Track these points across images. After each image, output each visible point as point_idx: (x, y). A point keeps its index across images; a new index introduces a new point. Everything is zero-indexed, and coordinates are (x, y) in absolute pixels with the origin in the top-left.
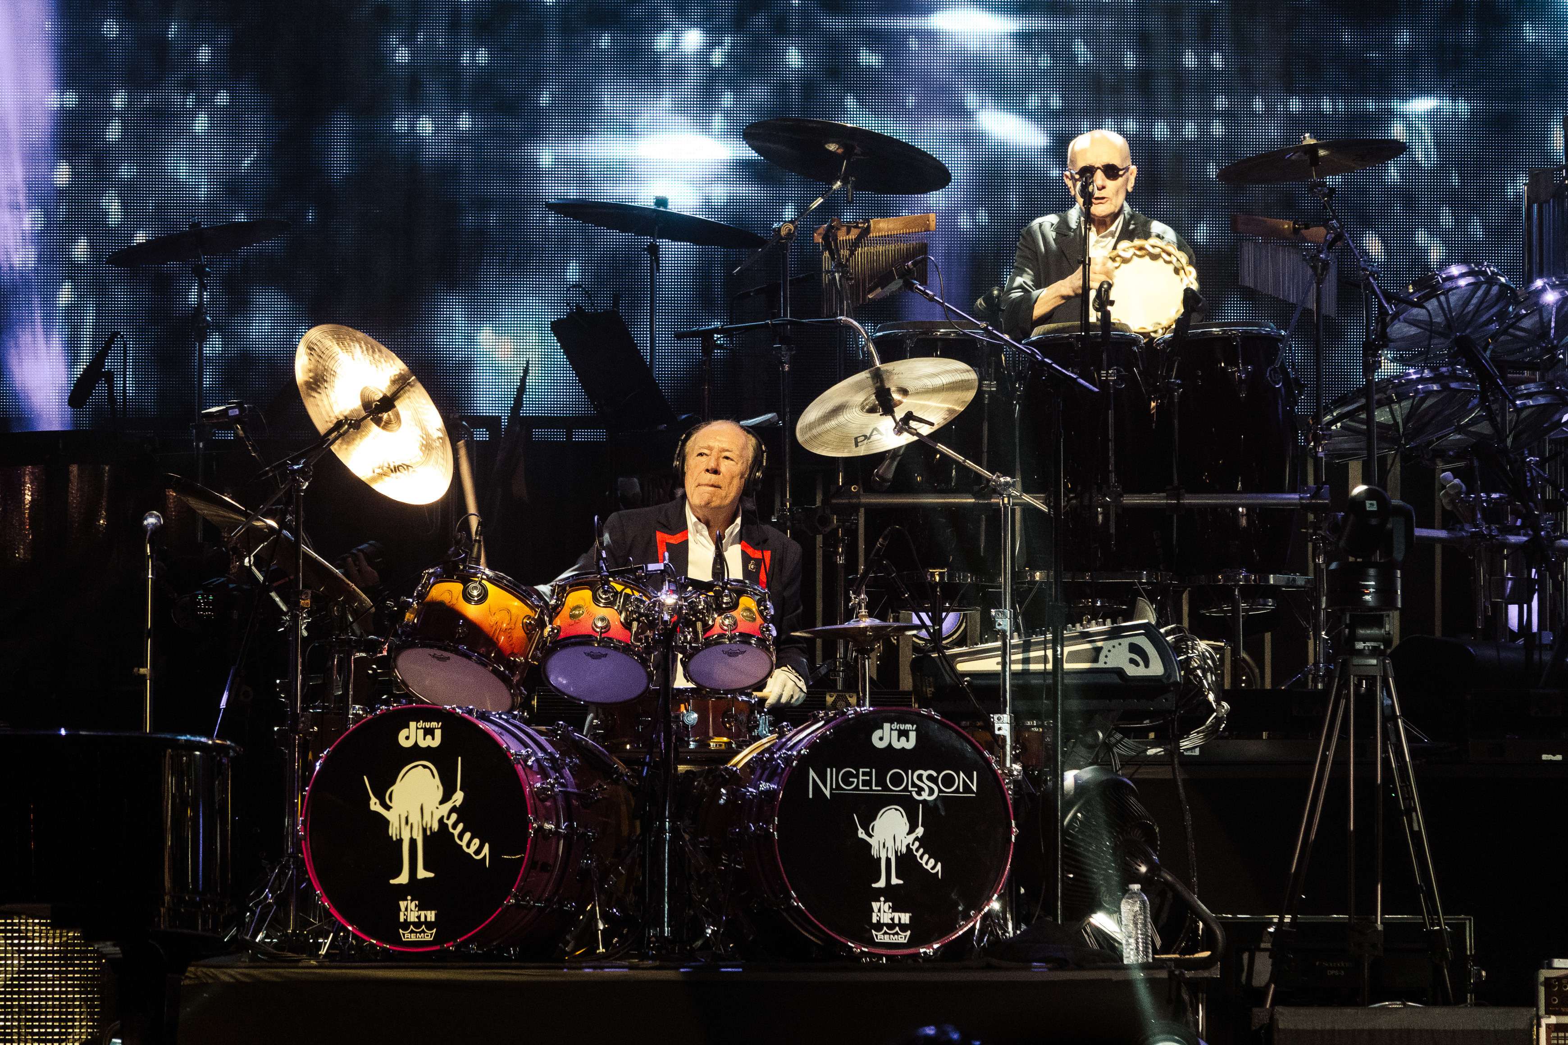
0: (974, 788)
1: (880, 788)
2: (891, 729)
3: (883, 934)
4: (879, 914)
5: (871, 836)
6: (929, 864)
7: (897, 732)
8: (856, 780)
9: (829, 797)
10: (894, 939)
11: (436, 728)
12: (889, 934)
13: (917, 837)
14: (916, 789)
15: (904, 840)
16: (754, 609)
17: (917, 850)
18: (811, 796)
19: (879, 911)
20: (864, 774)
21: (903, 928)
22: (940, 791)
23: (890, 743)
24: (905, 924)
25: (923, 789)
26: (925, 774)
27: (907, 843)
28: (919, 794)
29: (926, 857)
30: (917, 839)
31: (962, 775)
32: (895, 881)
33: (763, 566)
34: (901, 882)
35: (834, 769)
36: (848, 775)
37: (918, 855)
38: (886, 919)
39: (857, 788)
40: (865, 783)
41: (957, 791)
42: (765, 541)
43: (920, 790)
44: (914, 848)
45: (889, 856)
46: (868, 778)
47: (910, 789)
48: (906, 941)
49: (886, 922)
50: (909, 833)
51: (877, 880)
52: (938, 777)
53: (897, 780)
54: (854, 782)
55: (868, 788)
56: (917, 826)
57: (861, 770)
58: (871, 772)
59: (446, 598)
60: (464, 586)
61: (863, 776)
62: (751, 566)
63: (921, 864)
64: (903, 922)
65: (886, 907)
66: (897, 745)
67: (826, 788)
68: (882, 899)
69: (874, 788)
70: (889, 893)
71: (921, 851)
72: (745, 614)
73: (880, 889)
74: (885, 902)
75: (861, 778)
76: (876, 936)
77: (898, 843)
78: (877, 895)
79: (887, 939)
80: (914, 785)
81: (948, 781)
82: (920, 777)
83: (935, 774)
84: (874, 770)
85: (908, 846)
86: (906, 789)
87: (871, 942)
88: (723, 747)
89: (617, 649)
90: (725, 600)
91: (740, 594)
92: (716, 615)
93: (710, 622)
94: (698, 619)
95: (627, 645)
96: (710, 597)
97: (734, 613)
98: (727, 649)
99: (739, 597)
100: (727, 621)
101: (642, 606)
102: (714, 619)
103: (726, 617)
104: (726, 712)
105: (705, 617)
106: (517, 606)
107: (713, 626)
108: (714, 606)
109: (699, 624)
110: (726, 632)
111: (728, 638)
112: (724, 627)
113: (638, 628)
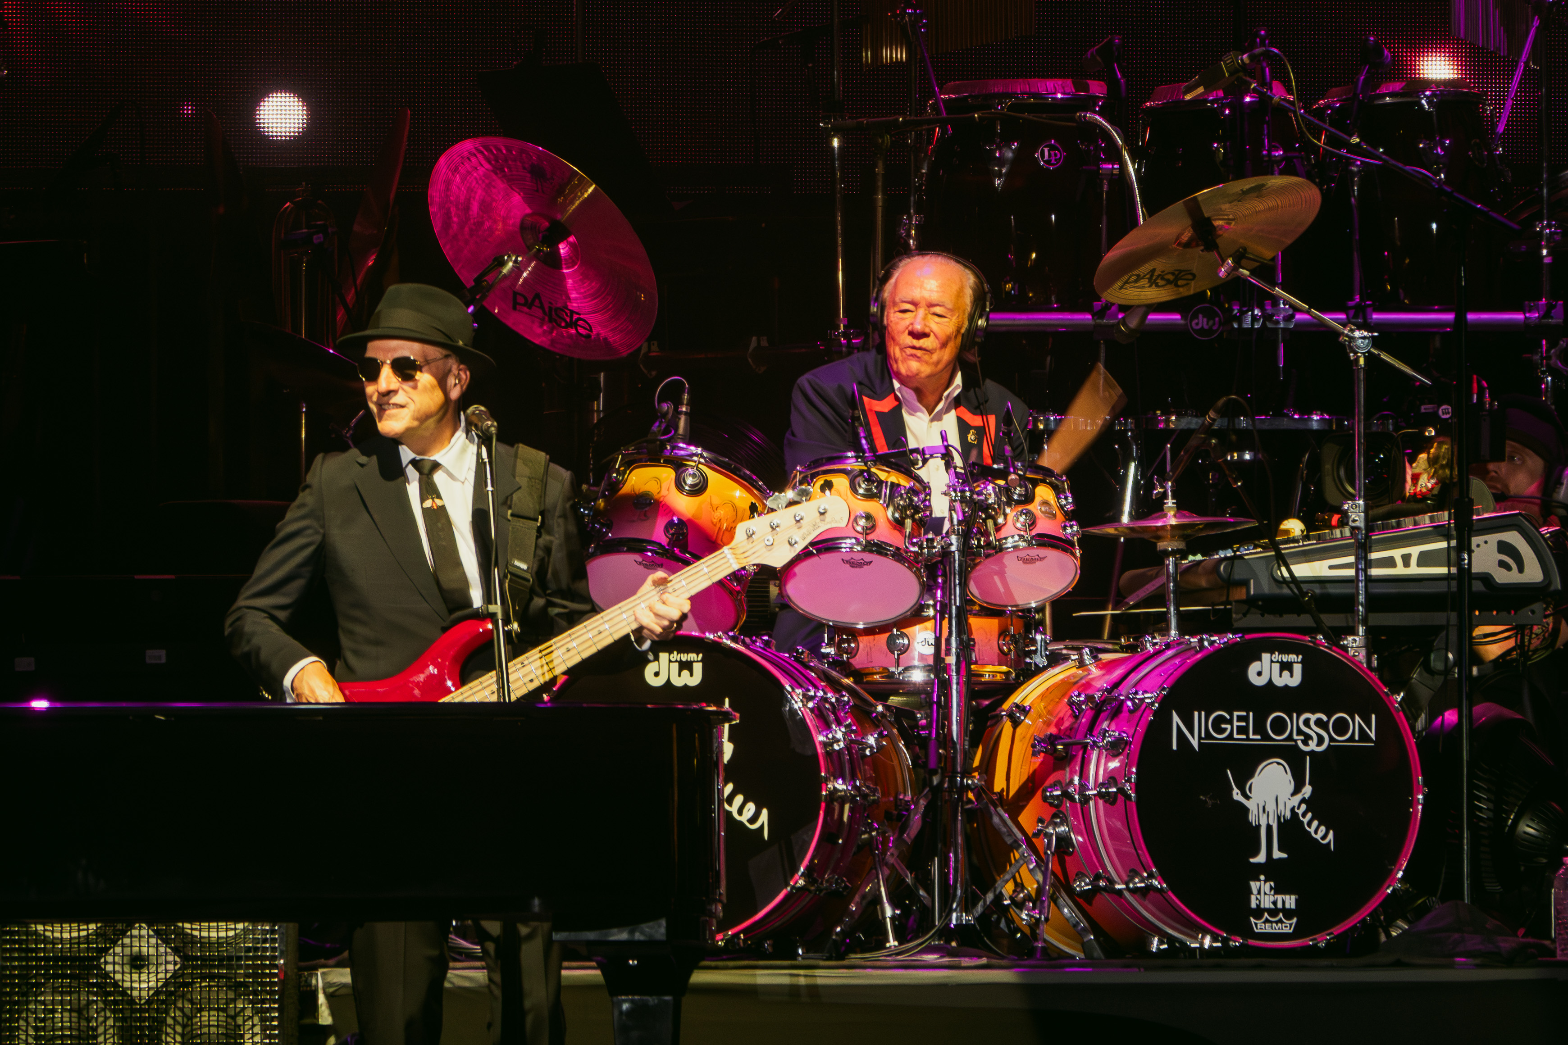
0: (1373, 735)
1: (1259, 737)
2: (1272, 661)
3: (1264, 922)
4: (1258, 897)
5: (1248, 798)
6: (1318, 832)
7: (1278, 665)
8: (1229, 727)
9: (1197, 749)
10: (1277, 929)
11: (695, 661)
12: (1271, 922)
13: (1304, 798)
14: (1302, 738)
15: (1288, 802)
16: (1052, 502)
17: (1304, 815)
18: (1175, 748)
19: (1259, 892)
20: (1240, 719)
21: (1288, 914)
22: (1332, 739)
23: (1270, 680)
24: (1290, 910)
25: (1311, 738)
26: (1313, 718)
27: (1291, 806)
28: (1305, 743)
29: (1315, 823)
30: (1303, 801)
31: (1357, 718)
32: (1277, 854)
34: (1285, 856)
35: (1203, 713)
36: (1220, 720)
37: (1305, 821)
38: (1267, 902)
39: (1230, 737)
40: (1241, 730)
41: (1351, 739)
42: (984, 403)
43: (1307, 739)
44: (1300, 812)
45: (1271, 823)
46: (1244, 724)
47: (1295, 737)
48: (1291, 931)
49: (1267, 906)
50: (1294, 794)
51: (1256, 853)
52: (1328, 721)
53: (1279, 726)
54: (1226, 729)
55: (1244, 737)
56: (1304, 785)
57: (1236, 714)
58: (1247, 716)
59: (651, 488)
60: (677, 472)
61: (1238, 721)
62: (971, 438)
63: (1309, 833)
64: (1287, 906)
65: (1266, 887)
66: (1279, 682)
67: (1193, 737)
68: (1262, 877)
69: (1251, 736)
70: (1271, 869)
71: (1309, 815)
72: (1043, 509)
73: (1259, 864)
74: (1265, 881)
75: (1236, 724)
76: (1256, 924)
77: (1281, 807)
78: (1255, 871)
79: (1267, 929)
80: (1300, 732)
81: (1341, 727)
82: (1307, 722)
83: (1325, 718)
84: (1251, 714)
85: (1293, 810)
86: (1290, 738)
87: (1248, 932)
88: (999, 677)
89: (886, 555)
90: (1017, 492)
91: (1035, 483)
92: (1008, 510)
93: (1001, 520)
94: (989, 516)
95: (898, 549)
96: (999, 486)
97: (1030, 507)
98: (1022, 554)
99: (1034, 487)
100: (1022, 519)
101: (916, 499)
102: (1005, 515)
103: (1022, 513)
104: (1003, 632)
105: (996, 513)
106: (740, 497)
107: (1004, 525)
108: (1004, 499)
109: (990, 523)
110: (1022, 533)
111: (1025, 541)
112: (1019, 525)
113: (912, 529)
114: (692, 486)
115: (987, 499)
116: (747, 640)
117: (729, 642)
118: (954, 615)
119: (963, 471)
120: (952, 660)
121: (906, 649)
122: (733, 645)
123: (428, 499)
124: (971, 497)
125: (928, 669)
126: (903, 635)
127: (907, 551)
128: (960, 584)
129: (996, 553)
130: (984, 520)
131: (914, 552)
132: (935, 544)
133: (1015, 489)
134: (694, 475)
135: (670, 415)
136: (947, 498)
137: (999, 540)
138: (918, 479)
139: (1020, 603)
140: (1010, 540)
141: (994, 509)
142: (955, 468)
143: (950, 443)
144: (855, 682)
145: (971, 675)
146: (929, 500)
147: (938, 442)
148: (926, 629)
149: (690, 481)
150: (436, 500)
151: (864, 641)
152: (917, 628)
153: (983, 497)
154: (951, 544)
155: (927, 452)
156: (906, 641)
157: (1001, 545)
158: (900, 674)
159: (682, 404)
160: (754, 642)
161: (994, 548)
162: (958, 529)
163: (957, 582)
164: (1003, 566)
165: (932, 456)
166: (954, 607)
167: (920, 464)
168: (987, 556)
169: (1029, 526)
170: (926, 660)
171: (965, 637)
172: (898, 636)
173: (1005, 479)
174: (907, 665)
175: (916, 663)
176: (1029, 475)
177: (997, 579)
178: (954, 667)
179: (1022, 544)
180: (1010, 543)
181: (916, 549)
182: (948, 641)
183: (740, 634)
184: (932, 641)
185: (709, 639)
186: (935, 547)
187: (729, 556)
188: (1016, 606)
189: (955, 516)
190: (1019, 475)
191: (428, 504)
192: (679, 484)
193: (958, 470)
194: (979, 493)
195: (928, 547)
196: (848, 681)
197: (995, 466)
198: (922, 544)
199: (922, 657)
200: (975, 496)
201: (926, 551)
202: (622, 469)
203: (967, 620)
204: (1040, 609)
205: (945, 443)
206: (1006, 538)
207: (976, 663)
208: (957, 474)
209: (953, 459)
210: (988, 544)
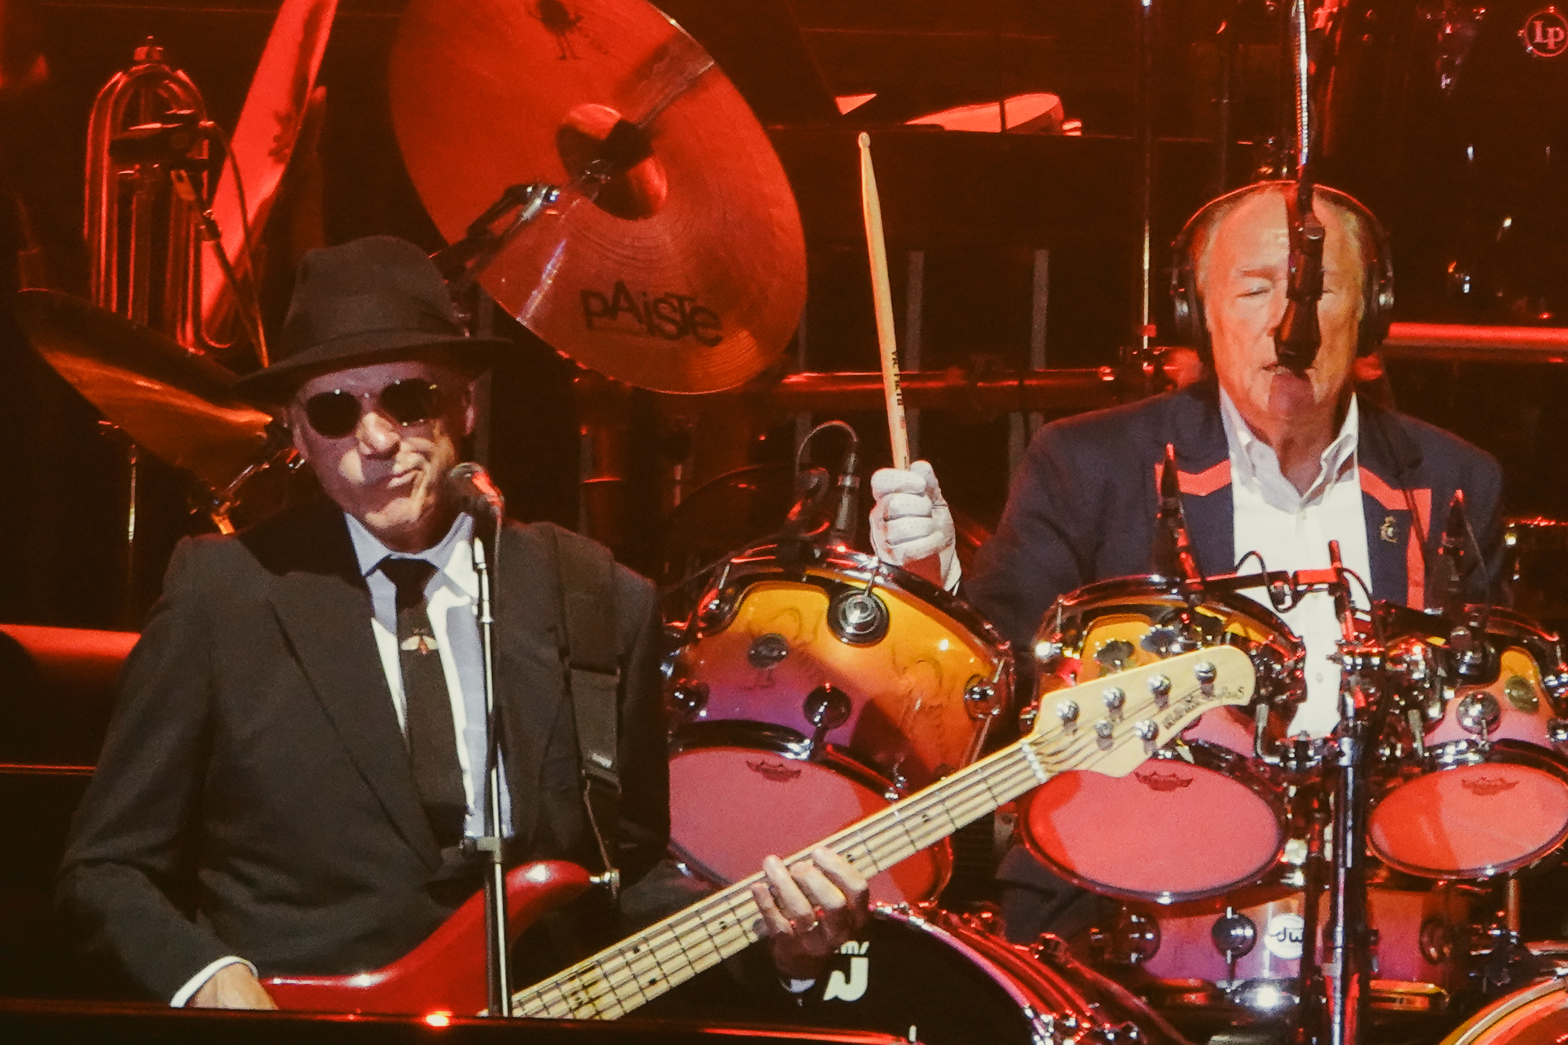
11: (853, 955)
16: (1532, 681)
33: (1413, 534)
42: (1416, 463)
59: (786, 627)
60: (831, 600)
62: (1387, 531)
72: (1514, 693)
88: (1419, 1004)
89: (1218, 769)
90: (1467, 658)
91: (1502, 645)
92: (1449, 694)
93: (1434, 712)
94: (1413, 704)
95: (1241, 758)
96: (1434, 648)
97: (1491, 690)
98: (1473, 776)
99: (1500, 651)
100: (1476, 710)
101: (1278, 667)
102: (1444, 703)
103: (1475, 700)
104: (1430, 922)
105: (1427, 698)
106: (949, 652)
107: (1440, 721)
108: (1441, 672)
109: (1414, 716)
110: (1474, 737)
111: (1478, 752)
112: (1468, 722)
113: (1269, 721)
114: (860, 626)
115: (1409, 672)
116: (954, 919)
117: (920, 922)
118: (1342, 886)
119: (1367, 618)
120: (1335, 969)
121: (1249, 946)
122: (927, 927)
123: (413, 634)
124: (1382, 666)
125: (1290, 986)
126: (1243, 921)
127: (1258, 760)
128: (1354, 828)
129: (1424, 772)
130: (1404, 710)
131: (1273, 766)
132: (1311, 753)
133: (1464, 654)
134: (863, 607)
135: (820, 495)
136: (1338, 668)
137: (1431, 749)
138: (1282, 629)
139: (1463, 866)
140: (1451, 750)
141: (1422, 690)
142: (1354, 611)
143: (1346, 564)
144: (1150, 1003)
145: (1367, 997)
146: (1302, 670)
147: (1323, 563)
148: (1287, 910)
149: (855, 617)
150: (427, 639)
151: (1171, 927)
152: (1271, 906)
153: (1403, 667)
154: (1341, 754)
155: (1302, 579)
156: (1249, 932)
157: (1434, 758)
158: (1235, 992)
159: (845, 474)
160: (967, 922)
161: (1421, 762)
162: (1355, 726)
163: (1350, 823)
164: (1435, 798)
165: (1310, 588)
166: (1342, 871)
167: (1288, 601)
168: (1408, 778)
169: (1489, 723)
170: (1286, 968)
171: (1360, 928)
172: (1234, 924)
173: (1445, 634)
174: (1250, 978)
175: (1266, 973)
176: (1489, 630)
177: (1423, 820)
178: (1338, 983)
179: (1473, 757)
180: (1449, 756)
181: (1274, 760)
182: (1329, 935)
183: (941, 906)
184: (1298, 934)
185: (881, 914)
186: (1310, 759)
187: (1031, 757)
188: (1458, 872)
189: (1350, 701)
190: (1472, 629)
191: (412, 644)
192: (835, 622)
193: (1359, 615)
194: (1397, 660)
195: (1296, 758)
196: (1140, 1002)
197: (1428, 611)
198: (1287, 750)
199: (1278, 963)
200: (1389, 666)
201: (1293, 764)
202: (730, 591)
203: (1364, 895)
204: (1499, 881)
205: (1337, 564)
206: (1443, 746)
207: (1378, 977)
208: (1357, 623)
209: (1349, 594)
210: (1410, 753)
